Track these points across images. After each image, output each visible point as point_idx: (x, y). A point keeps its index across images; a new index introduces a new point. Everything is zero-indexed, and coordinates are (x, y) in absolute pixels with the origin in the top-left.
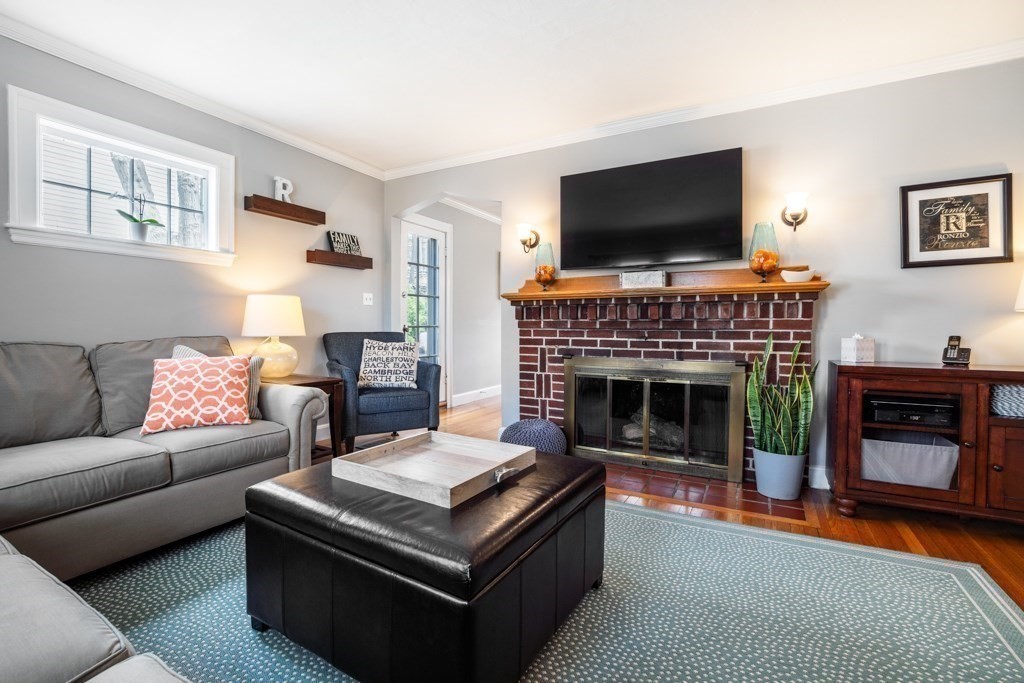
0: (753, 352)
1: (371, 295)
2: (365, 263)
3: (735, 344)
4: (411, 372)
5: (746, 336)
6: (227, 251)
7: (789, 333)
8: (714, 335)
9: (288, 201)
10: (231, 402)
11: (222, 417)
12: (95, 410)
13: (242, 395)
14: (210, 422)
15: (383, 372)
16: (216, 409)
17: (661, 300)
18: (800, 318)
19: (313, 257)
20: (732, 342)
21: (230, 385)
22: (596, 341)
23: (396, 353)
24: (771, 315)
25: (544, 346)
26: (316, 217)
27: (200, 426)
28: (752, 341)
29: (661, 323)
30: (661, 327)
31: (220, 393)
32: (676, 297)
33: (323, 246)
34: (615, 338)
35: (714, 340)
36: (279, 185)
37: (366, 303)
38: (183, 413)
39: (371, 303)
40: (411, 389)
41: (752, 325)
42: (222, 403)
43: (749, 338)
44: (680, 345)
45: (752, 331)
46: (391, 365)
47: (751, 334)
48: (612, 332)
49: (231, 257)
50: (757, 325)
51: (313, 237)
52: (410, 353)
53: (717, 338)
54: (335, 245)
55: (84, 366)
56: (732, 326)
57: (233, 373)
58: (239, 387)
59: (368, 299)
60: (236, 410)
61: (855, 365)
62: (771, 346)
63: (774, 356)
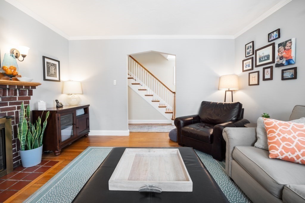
0: (9, 111)
5: (6, 104)
7: (23, 102)
18: (27, 96)
24: (18, 95)
28: (9, 106)
41: (10, 99)
43: (8, 106)
45: (8, 102)
50: (12, 99)
56: (1, 101)
61: (46, 110)
62: (16, 108)
63: (18, 112)
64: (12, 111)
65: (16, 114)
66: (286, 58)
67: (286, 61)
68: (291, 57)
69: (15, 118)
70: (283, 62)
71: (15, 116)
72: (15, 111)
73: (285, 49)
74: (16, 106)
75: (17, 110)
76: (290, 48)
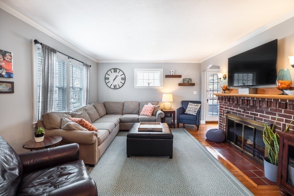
1: (196, 92)
2: (193, 85)
3: (271, 117)
4: (195, 111)
5: (275, 115)
6: (162, 86)
7: (292, 116)
8: (265, 113)
9: (174, 74)
10: (149, 112)
11: (148, 115)
12: (138, 111)
13: (151, 112)
14: (146, 115)
15: (190, 111)
16: (147, 113)
17: (246, 98)
19: (180, 85)
20: (270, 116)
21: (150, 110)
22: (234, 109)
23: (193, 107)
25: (224, 109)
26: (180, 76)
27: (145, 115)
29: (249, 106)
30: (249, 107)
31: (148, 111)
32: (249, 98)
33: (182, 82)
34: (239, 109)
35: (265, 115)
36: (172, 72)
37: (194, 94)
38: (144, 113)
39: (196, 94)
40: (194, 115)
42: (148, 112)
44: (255, 115)
46: (192, 109)
47: (277, 114)
48: (238, 107)
49: (163, 87)
50: (278, 111)
51: (180, 80)
52: (197, 107)
53: (266, 114)
54: (185, 81)
55: (139, 105)
56: (269, 110)
57: (151, 108)
58: (151, 110)
59: (195, 93)
60: (150, 114)
62: (284, 120)
63: (285, 125)
64: (280, 122)
65: (283, 126)
66: (6, 70)
67: (7, 73)
68: (11, 71)
69: (282, 129)
70: (2, 72)
71: (282, 128)
72: (283, 123)
73: (4, 60)
74: (284, 119)
75: (284, 123)
76: (10, 61)
